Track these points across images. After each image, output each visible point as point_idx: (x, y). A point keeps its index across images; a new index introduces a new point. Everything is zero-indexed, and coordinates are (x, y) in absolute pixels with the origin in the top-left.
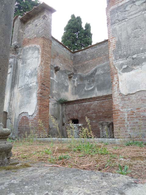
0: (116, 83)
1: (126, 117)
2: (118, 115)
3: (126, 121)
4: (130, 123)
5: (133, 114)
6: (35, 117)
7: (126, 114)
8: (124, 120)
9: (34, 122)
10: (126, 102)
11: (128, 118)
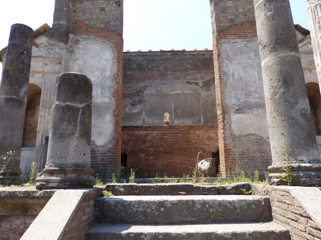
0: (228, 122)
1: (237, 156)
2: (230, 155)
3: (237, 161)
4: (241, 162)
5: (243, 155)
6: (110, 149)
7: (237, 154)
8: (235, 160)
9: (107, 156)
10: (237, 142)
11: (239, 157)
